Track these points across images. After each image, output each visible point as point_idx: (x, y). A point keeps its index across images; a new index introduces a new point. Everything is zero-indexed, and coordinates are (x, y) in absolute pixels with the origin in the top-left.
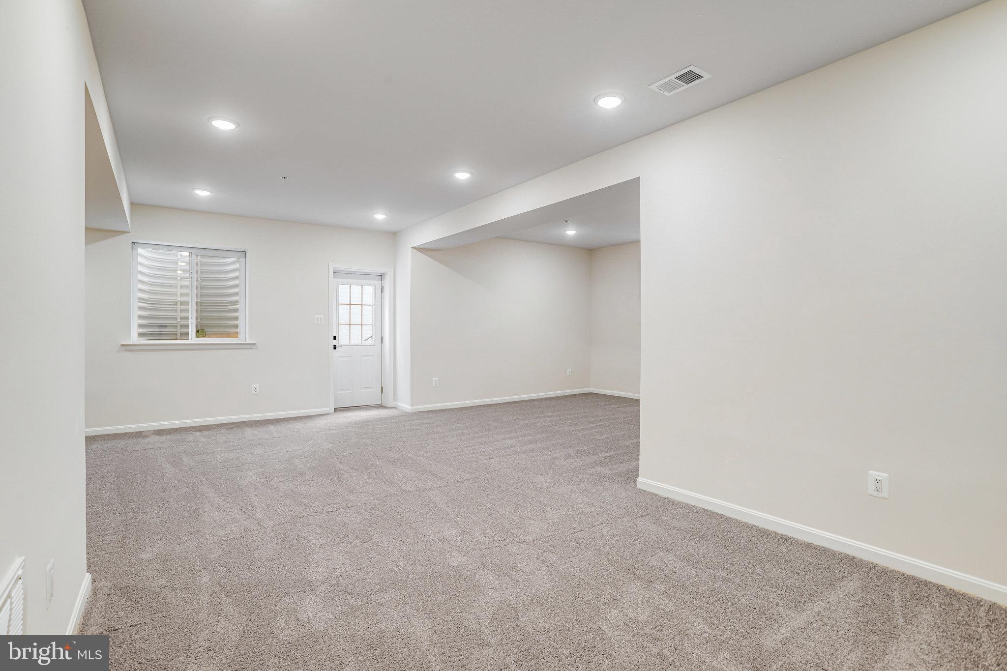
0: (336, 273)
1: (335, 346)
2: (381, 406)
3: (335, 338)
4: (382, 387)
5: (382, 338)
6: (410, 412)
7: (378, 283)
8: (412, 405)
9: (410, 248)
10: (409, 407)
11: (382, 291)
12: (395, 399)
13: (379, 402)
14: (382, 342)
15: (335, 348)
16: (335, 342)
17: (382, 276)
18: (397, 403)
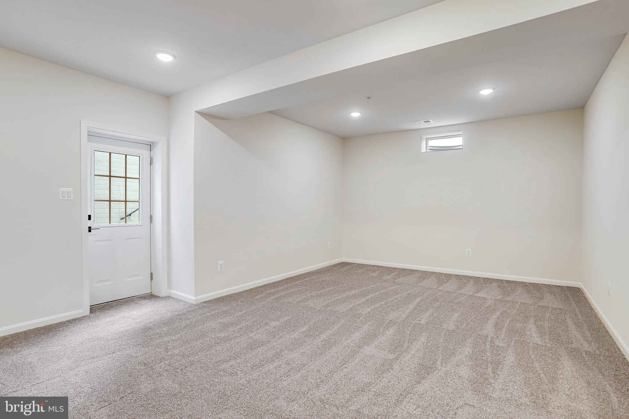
0: (92, 136)
1: (90, 228)
2: (151, 296)
3: (90, 217)
4: (151, 274)
5: (151, 217)
6: (194, 303)
7: (145, 153)
8: (196, 295)
9: (194, 112)
10: (193, 298)
11: (151, 163)
12: (170, 287)
13: (147, 291)
14: (151, 221)
15: (90, 231)
16: (89, 223)
17: (151, 146)
18: (173, 292)
